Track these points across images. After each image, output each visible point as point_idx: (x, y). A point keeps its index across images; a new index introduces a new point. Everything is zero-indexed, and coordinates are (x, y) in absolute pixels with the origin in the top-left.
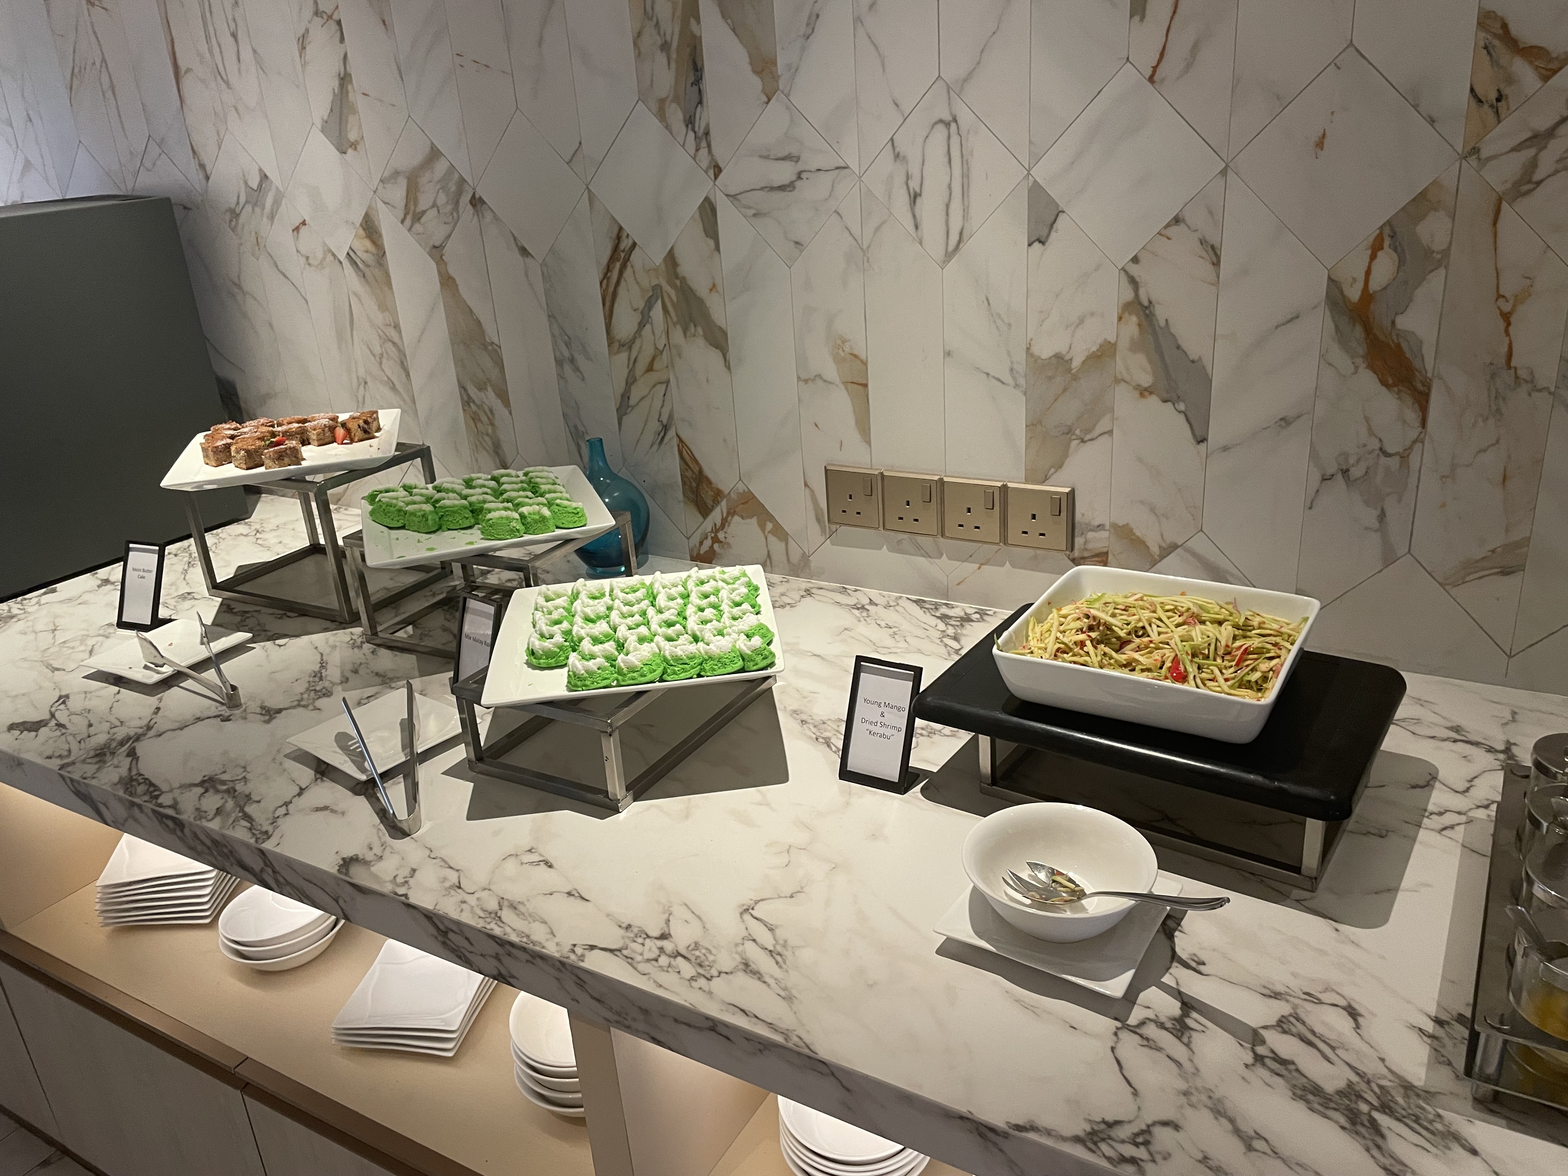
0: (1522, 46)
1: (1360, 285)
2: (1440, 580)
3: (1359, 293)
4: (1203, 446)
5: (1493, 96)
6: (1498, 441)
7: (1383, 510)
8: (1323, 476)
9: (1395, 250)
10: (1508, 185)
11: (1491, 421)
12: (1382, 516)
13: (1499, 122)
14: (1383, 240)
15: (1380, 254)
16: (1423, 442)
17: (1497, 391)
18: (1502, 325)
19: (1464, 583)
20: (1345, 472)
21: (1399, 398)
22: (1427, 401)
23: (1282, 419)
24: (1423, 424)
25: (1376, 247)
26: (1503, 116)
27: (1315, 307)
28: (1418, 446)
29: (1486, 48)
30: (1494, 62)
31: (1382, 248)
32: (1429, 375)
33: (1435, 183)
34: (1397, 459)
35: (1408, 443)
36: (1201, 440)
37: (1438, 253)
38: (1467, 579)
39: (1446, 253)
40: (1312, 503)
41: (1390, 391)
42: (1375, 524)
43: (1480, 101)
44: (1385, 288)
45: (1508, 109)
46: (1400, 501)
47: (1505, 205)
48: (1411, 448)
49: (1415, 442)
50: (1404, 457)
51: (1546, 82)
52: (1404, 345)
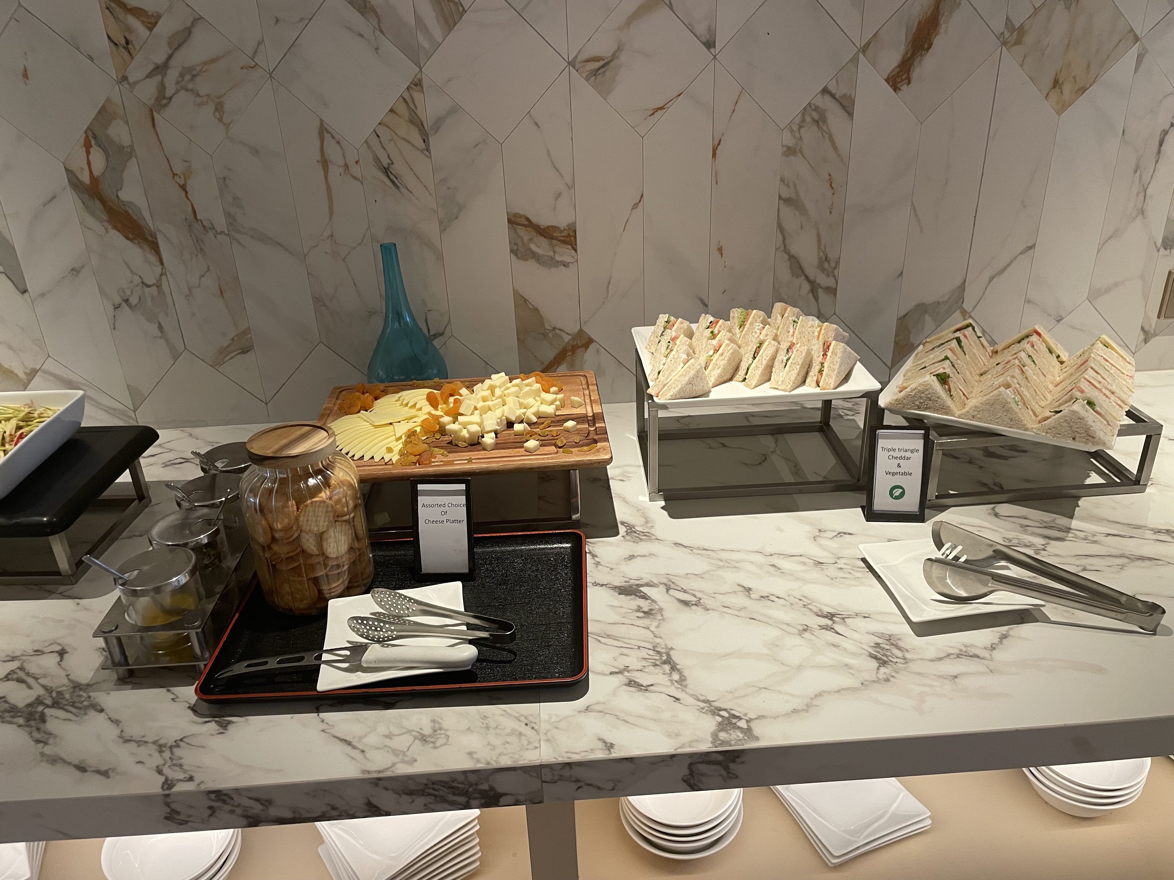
0: (129, 7)
1: (87, 172)
2: (211, 364)
3: (88, 178)
4: (26, 295)
5: (123, 42)
6: (208, 268)
7: (159, 323)
8: (114, 305)
9: (100, 146)
10: (153, 101)
11: (200, 256)
12: (160, 327)
13: (133, 58)
14: (90, 141)
15: (91, 150)
16: (166, 275)
17: (196, 237)
18: (183, 193)
19: (224, 363)
20: (126, 301)
21: (140, 247)
22: (158, 248)
23: (72, 270)
24: (162, 263)
25: (88, 146)
26: (133, 54)
27: (65, 188)
28: (164, 277)
29: (108, 8)
30: (116, 18)
31: (92, 146)
32: (153, 229)
33: (108, 100)
34: (155, 288)
35: (158, 277)
36: (24, 291)
37: (127, 147)
38: (225, 360)
39: (132, 147)
40: (114, 326)
41: (133, 242)
42: (159, 334)
43: (116, 44)
44: (103, 173)
45: (135, 49)
46: (167, 314)
47: (155, 114)
48: (160, 279)
49: (161, 275)
50: (159, 287)
51: (151, 31)
52: (130, 211)
